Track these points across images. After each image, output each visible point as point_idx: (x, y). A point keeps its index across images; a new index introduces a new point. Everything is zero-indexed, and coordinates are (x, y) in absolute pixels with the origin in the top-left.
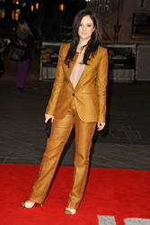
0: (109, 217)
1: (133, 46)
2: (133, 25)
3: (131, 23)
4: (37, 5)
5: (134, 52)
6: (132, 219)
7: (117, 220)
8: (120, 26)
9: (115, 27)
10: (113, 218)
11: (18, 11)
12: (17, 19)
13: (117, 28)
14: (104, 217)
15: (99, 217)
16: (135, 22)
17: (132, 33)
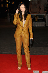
0: (37, 71)
1: (45, 15)
2: (45, 8)
3: (44, 7)
4: (14, 2)
5: (45, 16)
6: (44, 71)
7: (39, 72)
8: (40, 8)
9: (39, 9)
10: (38, 71)
11: (8, 4)
12: (7, 7)
13: (40, 9)
14: (35, 71)
15: (34, 71)
16: (45, 7)
17: (45, 10)
